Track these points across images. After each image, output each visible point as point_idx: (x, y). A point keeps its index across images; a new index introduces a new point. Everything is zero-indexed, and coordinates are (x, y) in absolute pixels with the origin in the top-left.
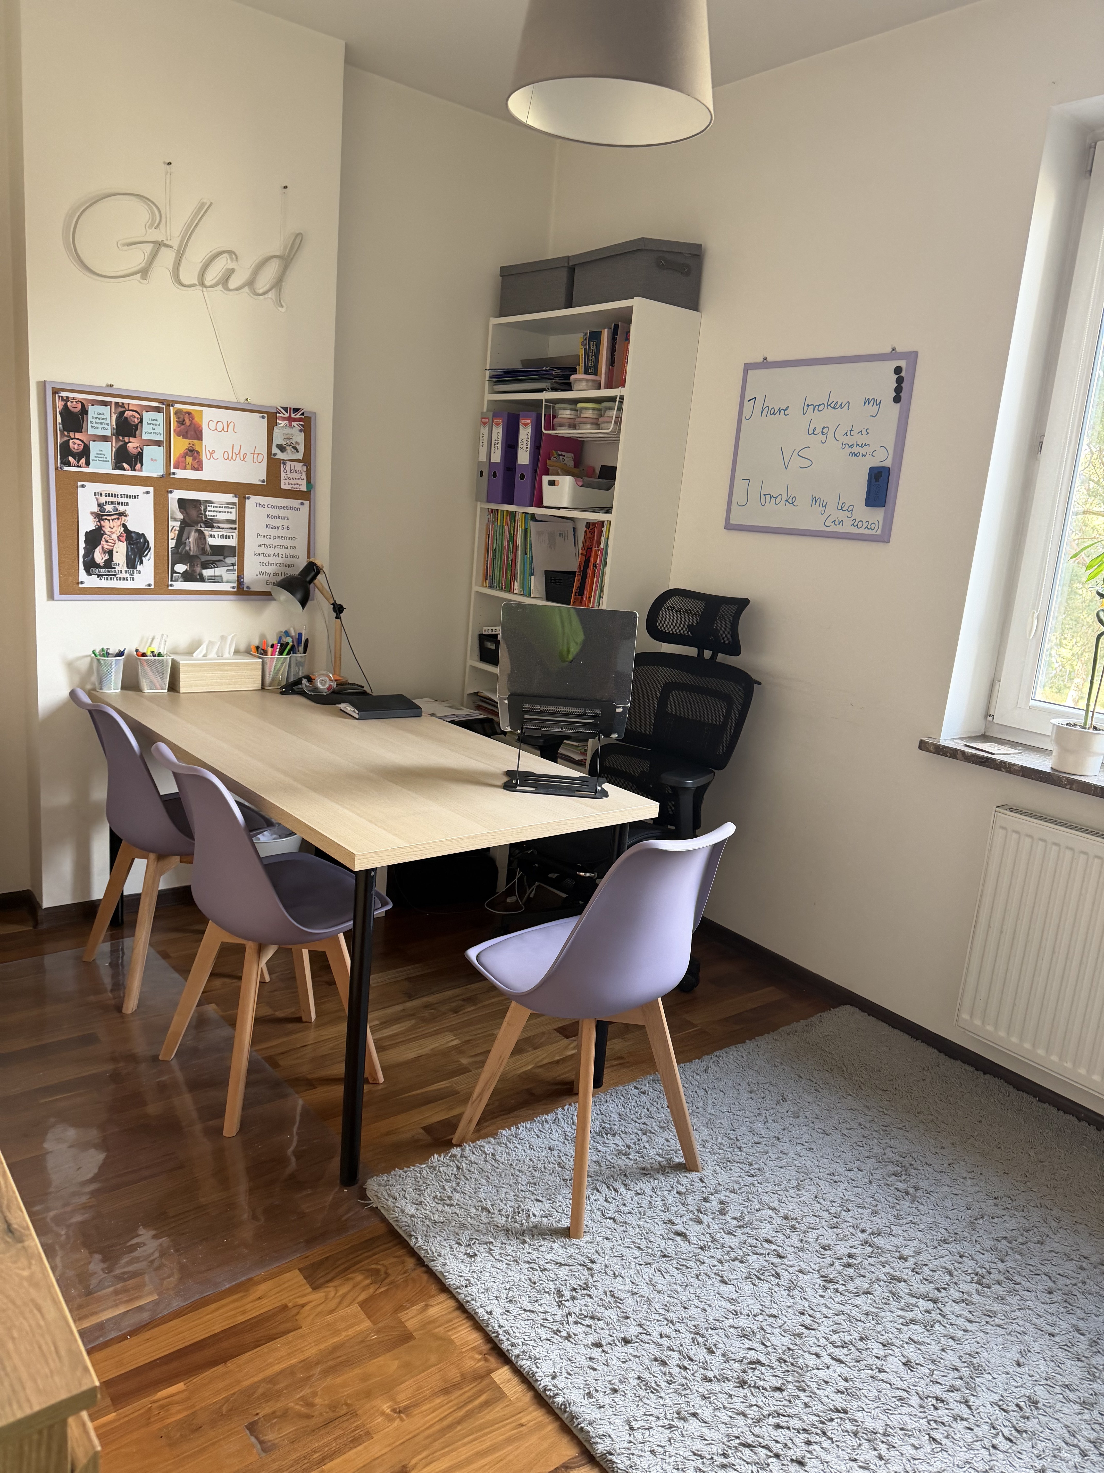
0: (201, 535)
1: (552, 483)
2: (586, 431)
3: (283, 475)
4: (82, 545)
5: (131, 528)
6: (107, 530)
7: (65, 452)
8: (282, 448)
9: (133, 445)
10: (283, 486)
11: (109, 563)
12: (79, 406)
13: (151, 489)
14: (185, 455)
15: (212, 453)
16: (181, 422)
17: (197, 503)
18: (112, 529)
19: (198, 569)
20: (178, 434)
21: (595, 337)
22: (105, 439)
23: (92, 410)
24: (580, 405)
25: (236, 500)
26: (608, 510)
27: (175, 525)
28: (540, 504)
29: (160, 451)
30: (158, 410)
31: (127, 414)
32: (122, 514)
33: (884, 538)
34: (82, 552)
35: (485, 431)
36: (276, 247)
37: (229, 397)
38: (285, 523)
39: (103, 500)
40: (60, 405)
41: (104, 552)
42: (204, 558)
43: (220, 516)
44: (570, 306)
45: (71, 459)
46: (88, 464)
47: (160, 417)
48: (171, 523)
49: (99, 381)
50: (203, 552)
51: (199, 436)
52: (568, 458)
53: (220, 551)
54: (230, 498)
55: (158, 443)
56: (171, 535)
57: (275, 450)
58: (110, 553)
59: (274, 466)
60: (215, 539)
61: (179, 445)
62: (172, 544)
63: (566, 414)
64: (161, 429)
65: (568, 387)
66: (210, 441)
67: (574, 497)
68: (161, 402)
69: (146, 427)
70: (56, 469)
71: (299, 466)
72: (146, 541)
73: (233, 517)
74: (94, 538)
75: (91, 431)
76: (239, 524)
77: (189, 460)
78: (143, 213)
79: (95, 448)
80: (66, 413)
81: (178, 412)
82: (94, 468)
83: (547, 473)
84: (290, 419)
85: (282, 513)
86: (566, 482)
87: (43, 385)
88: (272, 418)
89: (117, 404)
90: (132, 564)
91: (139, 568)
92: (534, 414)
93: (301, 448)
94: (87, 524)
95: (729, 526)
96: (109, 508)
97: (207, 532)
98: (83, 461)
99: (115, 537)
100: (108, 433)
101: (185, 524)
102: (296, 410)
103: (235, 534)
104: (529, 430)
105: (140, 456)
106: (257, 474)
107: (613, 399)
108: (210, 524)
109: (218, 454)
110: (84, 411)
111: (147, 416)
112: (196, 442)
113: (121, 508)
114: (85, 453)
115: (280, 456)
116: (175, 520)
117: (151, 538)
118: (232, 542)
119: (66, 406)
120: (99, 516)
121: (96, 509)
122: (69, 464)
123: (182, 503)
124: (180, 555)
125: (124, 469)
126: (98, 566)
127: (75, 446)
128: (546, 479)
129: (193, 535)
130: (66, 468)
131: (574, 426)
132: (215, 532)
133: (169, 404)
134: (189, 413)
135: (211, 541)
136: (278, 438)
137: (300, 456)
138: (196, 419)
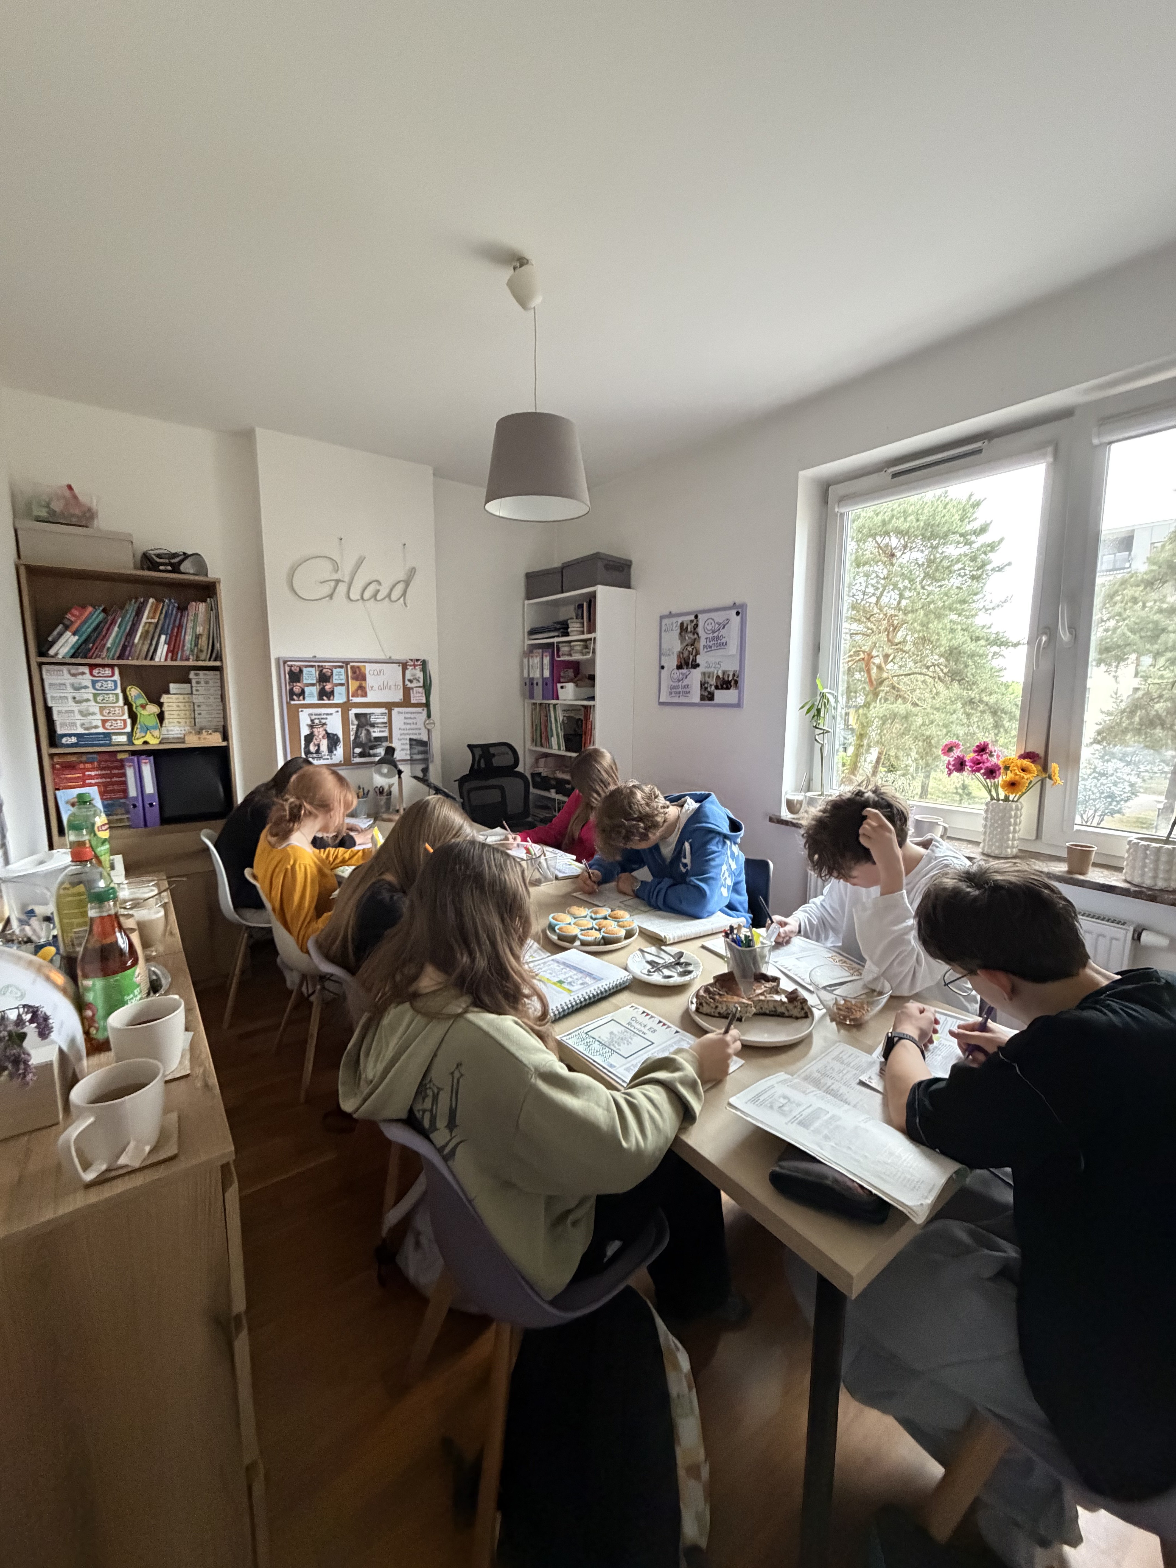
0: (368, 732)
1: (562, 687)
2: (577, 657)
3: (412, 695)
4: (303, 742)
5: (329, 731)
6: (316, 733)
7: (292, 693)
8: (411, 681)
9: (328, 687)
10: (412, 701)
12: (298, 669)
13: (340, 710)
14: (357, 690)
16: (354, 672)
17: (365, 715)
18: (319, 732)
19: (367, 750)
20: (353, 678)
21: (581, 606)
23: (305, 670)
24: (573, 644)
25: (386, 711)
26: (593, 699)
27: (353, 728)
28: (558, 698)
31: (324, 671)
32: (325, 724)
35: (526, 661)
36: (401, 575)
37: (382, 657)
38: (414, 721)
39: (313, 717)
40: (287, 669)
41: (315, 745)
42: (370, 744)
44: (562, 592)
45: (295, 697)
46: (304, 699)
49: (308, 655)
50: (370, 741)
51: (364, 678)
52: (570, 673)
54: (383, 710)
56: (352, 733)
57: (407, 682)
58: (319, 745)
60: (376, 733)
61: (353, 685)
62: (352, 738)
63: (567, 649)
65: (567, 634)
67: (575, 693)
68: (343, 662)
69: (335, 677)
71: (421, 690)
72: (338, 738)
73: (385, 720)
74: (309, 738)
75: (305, 682)
76: (389, 724)
77: (359, 692)
78: (328, 566)
79: (307, 689)
80: (291, 673)
81: (352, 667)
83: (560, 682)
84: (415, 666)
85: (412, 716)
86: (570, 686)
87: (278, 660)
88: (404, 666)
90: (330, 751)
91: (335, 752)
92: (550, 650)
93: (421, 680)
95: (660, 704)
96: (317, 721)
97: (371, 730)
98: (301, 698)
99: (320, 736)
101: (359, 727)
102: (417, 660)
103: (387, 729)
104: (548, 658)
105: (332, 693)
106: (398, 697)
107: (590, 639)
108: (373, 725)
110: (301, 671)
111: (335, 671)
112: (363, 682)
114: (302, 693)
115: (409, 685)
116: (353, 724)
118: (386, 734)
119: (291, 670)
120: (311, 727)
121: (309, 723)
122: (294, 700)
123: (357, 716)
124: (357, 744)
125: (323, 700)
126: (312, 753)
127: (297, 690)
128: (559, 685)
129: (364, 732)
130: (292, 702)
131: (570, 655)
132: (376, 729)
133: (347, 663)
134: (358, 667)
135: (374, 735)
136: (408, 675)
137: (421, 684)
138: (363, 669)
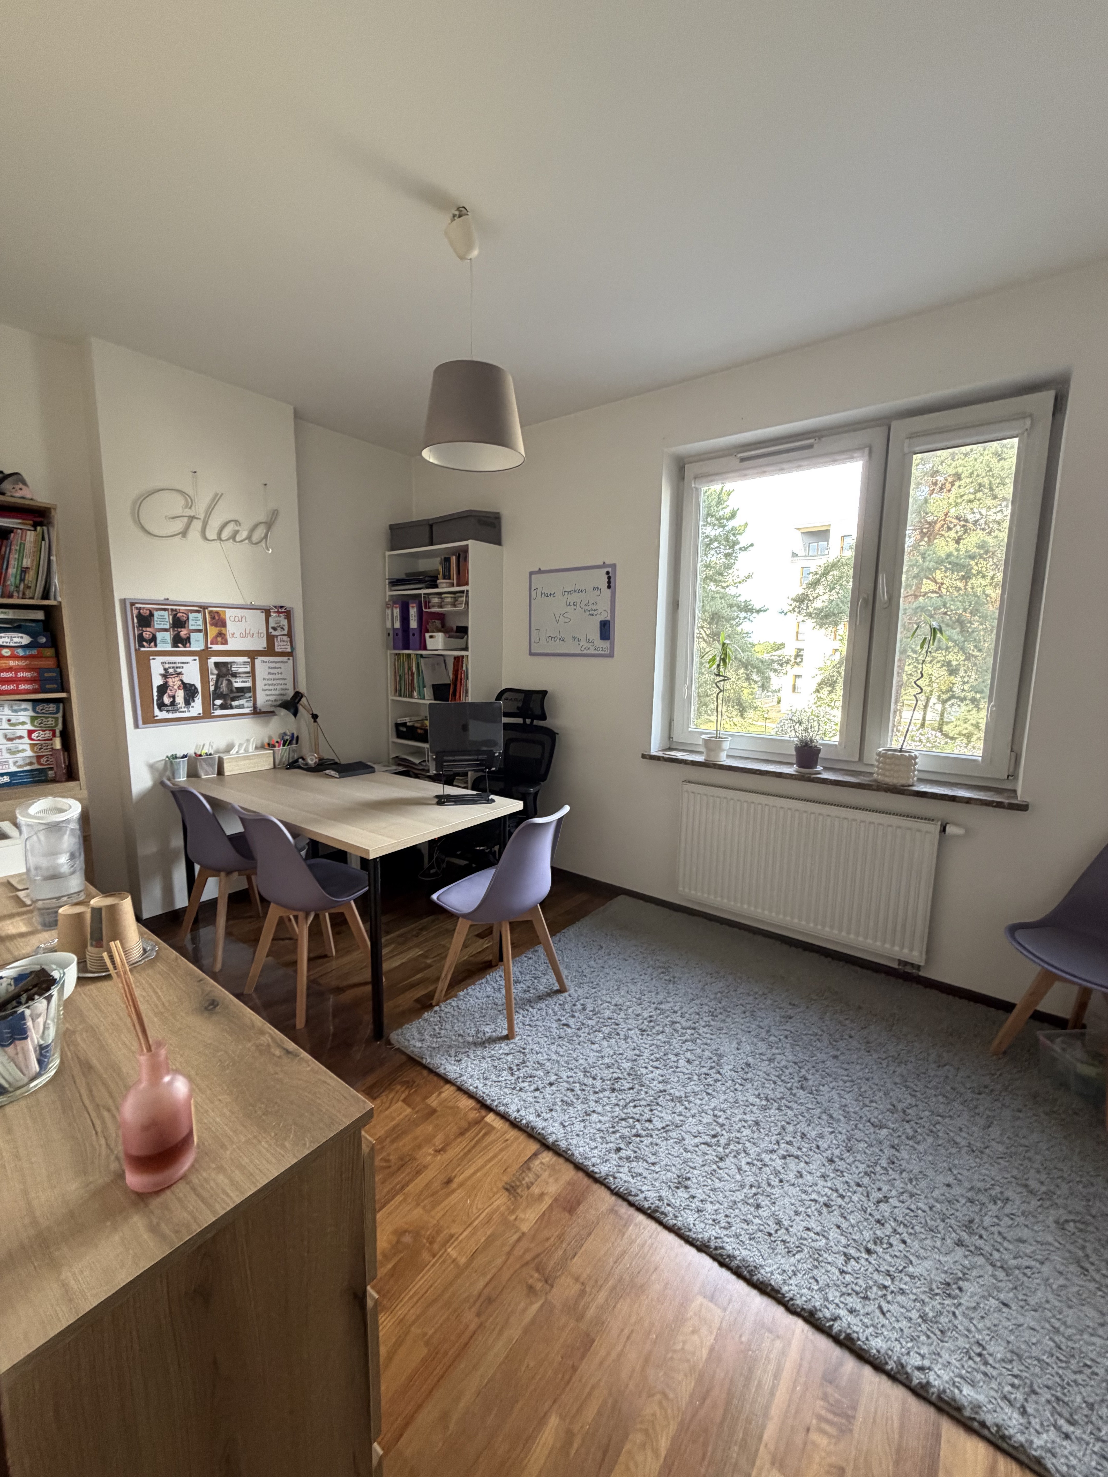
0: (230, 683)
1: (431, 637)
2: (448, 608)
3: (276, 644)
4: (155, 694)
5: (186, 681)
6: (170, 683)
7: (141, 639)
8: (275, 629)
9: (183, 633)
10: (277, 650)
11: (173, 703)
12: (148, 612)
13: (197, 658)
14: (216, 637)
15: (233, 634)
16: (213, 618)
17: (225, 664)
18: (174, 682)
19: (229, 702)
20: (212, 625)
21: (447, 560)
22: (166, 630)
23: (156, 614)
24: (444, 596)
25: (249, 660)
26: (466, 649)
27: (213, 678)
28: (425, 648)
29: (201, 636)
30: (198, 612)
31: (179, 615)
32: (180, 674)
33: (611, 655)
34: (155, 698)
35: (389, 611)
36: (262, 518)
37: (240, 602)
38: (279, 671)
39: (167, 666)
41: (170, 696)
42: (232, 695)
43: (240, 670)
44: (432, 544)
45: (145, 643)
46: (156, 645)
47: (200, 616)
48: (211, 677)
49: (161, 597)
50: (232, 691)
51: (224, 624)
52: (438, 623)
53: (241, 690)
54: (246, 659)
55: (199, 631)
56: (211, 684)
57: (271, 630)
58: (174, 697)
59: (270, 639)
60: (238, 683)
61: (212, 631)
62: (212, 688)
63: (435, 600)
64: (201, 622)
65: (436, 587)
66: (231, 628)
67: (445, 643)
68: (200, 607)
69: (191, 622)
70: (136, 650)
71: (285, 638)
72: (196, 688)
73: (248, 670)
74: (163, 689)
75: (157, 626)
76: (252, 673)
77: (219, 639)
78: (180, 501)
79: (159, 636)
81: (210, 612)
82: (159, 648)
83: (428, 632)
84: (278, 612)
85: (278, 665)
86: (440, 636)
88: (267, 612)
89: (172, 610)
90: (188, 702)
91: (192, 704)
92: (417, 601)
93: (286, 628)
94: (157, 681)
95: (531, 654)
96: (171, 671)
97: (233, 680)
98: (152, 644)
99: (176, 687)
100: (167, 627)
101: (219, 676)
102: (281, 607)
103: (250, 679)
104: (415, 609)
105: (188, 639)
106: (261, 644)
107: (463, 592)
108: (235, 675)
109: (237, 635)
110: (151, 615)
111: (191, 616)
112: (223, 629)
113: (179, 670)
114: (154, 639)
115: (274, 633)
116: (212, 674)
117: (199, 686)
118: (249, 684)
119: (139, 613)
120: (165, 676)
121: (163, 672)
122: (144, 646)
123: (217, 664)
124: (217, 695)
125: (178, 647)
126: (166, 705)
127: (147, 635)
128: (427, 635)
129: (225, 683)
130: (142, 649)
131: (441, 607)
132: (238, 680)
133: (205, 608)
134: (217, 612)
135: (236, 685)
136: (272, 624)
137: (286, 632)
138: (222, 616)
